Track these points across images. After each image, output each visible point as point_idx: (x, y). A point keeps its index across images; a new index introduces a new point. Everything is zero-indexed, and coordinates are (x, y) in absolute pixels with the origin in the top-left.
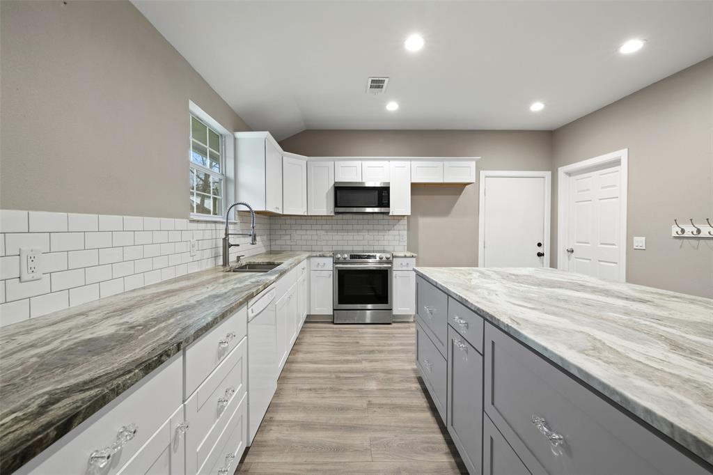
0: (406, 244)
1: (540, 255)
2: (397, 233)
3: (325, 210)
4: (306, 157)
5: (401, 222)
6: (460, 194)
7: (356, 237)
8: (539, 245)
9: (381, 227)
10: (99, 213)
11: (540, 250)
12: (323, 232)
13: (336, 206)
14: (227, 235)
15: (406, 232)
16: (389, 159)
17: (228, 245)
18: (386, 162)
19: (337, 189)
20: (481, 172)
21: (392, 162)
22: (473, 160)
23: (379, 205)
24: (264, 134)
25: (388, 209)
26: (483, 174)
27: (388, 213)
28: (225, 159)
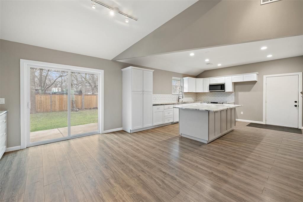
0: (234, 100)
1: (296, 106)
2: (231, 97)
3: (207, 91)
4: (203, 79)
5: (232, 94)
8: (296, 102)
9: (226, 95)
11: (296, 104)
13: (209, 90)
14: (179, 97)
15: (234, 97)
16: (225, 77)
17: (179, 99)
18: (224, 77)
19: (210, 86)
20: (264, 76)
21: (226, 77)
22: (255, 73)
23: (221, 89)
24: (188, 77)
25: (224, 90)
26: (265, 77)
27: (225, 91)
28: (181, 83)
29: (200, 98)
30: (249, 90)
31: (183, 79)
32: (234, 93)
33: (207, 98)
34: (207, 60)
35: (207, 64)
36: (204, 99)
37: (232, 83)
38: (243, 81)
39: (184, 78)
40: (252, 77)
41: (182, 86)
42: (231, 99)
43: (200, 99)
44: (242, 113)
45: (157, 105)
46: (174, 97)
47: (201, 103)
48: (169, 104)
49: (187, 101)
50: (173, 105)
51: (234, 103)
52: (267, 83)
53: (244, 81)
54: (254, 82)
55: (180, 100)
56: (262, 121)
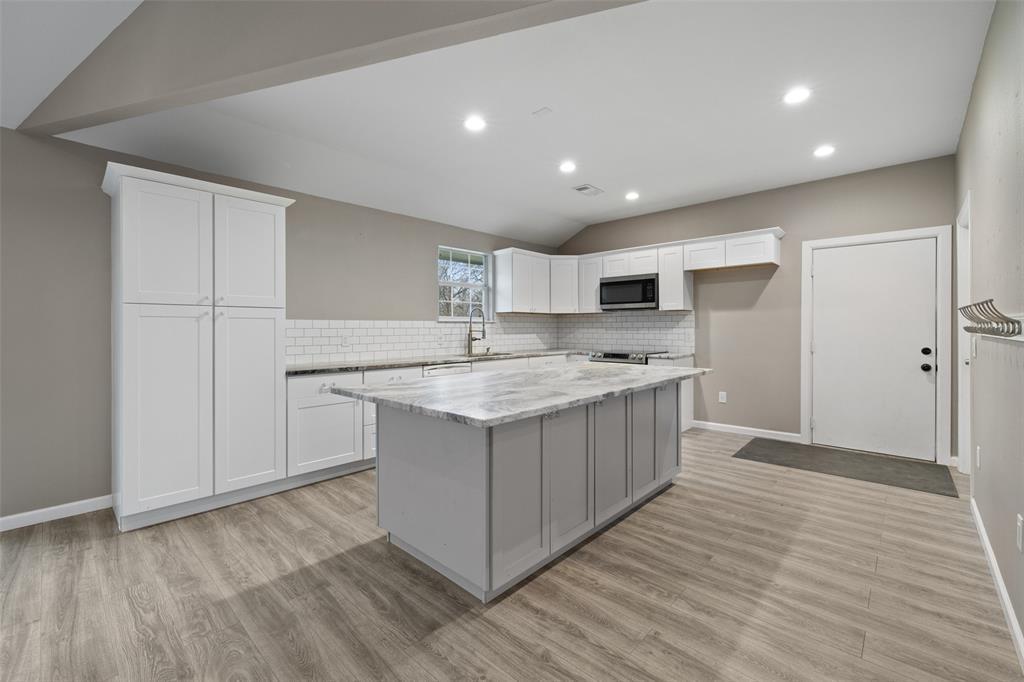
0: (693, 344)
1: (926, 368)
2: (682, 331)
3: (594, 307)
4: (577, 257)
5: (687, 318)
6: (770, 278)
7: (636, 336)
8: (926, 351)
10: (345, 319)
11: (928, 360)
12: (604, 331)
13: (601, 303)
14: (471, 331)
15: (693, 330)
16: (658, 247)
17: (471, 339)
18: (655, 251)
19: (602, 285)
20: (804, 243)
21: (661, 250)
22: (769, 232)
23: (644, 300)
24: (510, 250)
25: (653, 305)
26: (807, 246)
27: (657, 307)
28: (487, 273)
29: (572, 335)
30: (749, 303)
31: (494, 257)
32: (692, 317)
33: (596, 336)
34: (568, 167)
35: (580, 189)
36: (586, 341)
37: (686, 272)
38: (723, 265)
39: (496, 253)
40: (757, 247)
41: (490, 284)
42: (682, 339)
43: (573, 341)
44: (723, 397)
45: (313, 372)
46: (448, 331)
47: (568, 355)
48: (392, 367)
49: (504, 350)
50: (420, 369)
51: (693, 355)
52: (814, 274)
53: (729, 264)
54: (767, 270)
55: (478, 348)
56: (799, 432)
